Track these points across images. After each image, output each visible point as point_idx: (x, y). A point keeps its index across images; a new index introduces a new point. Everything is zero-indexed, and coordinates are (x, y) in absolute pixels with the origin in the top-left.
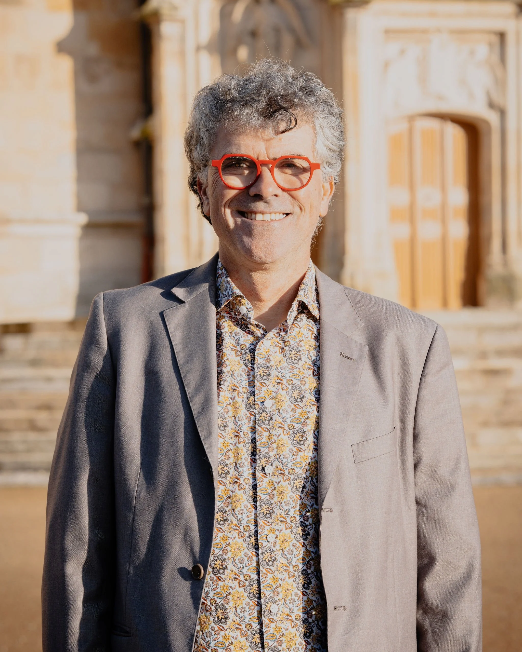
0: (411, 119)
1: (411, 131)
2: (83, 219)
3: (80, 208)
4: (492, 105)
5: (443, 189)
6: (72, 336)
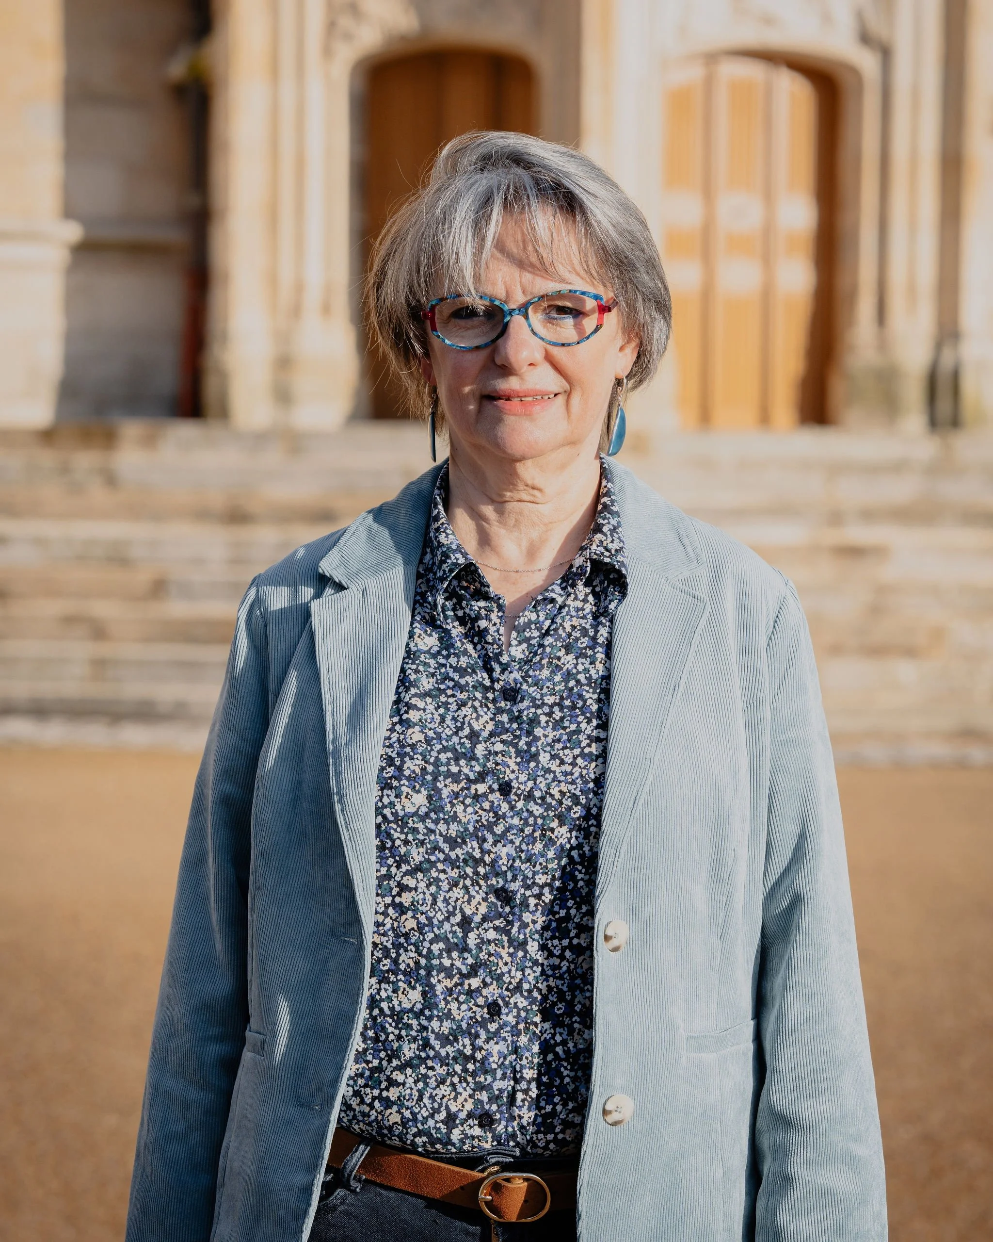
0: (712, 58)
1: (709, 82)
2: (73, 232)
3: (69, 213)
4: (865, 38)
5: (768, 197)
6: (47, 458)
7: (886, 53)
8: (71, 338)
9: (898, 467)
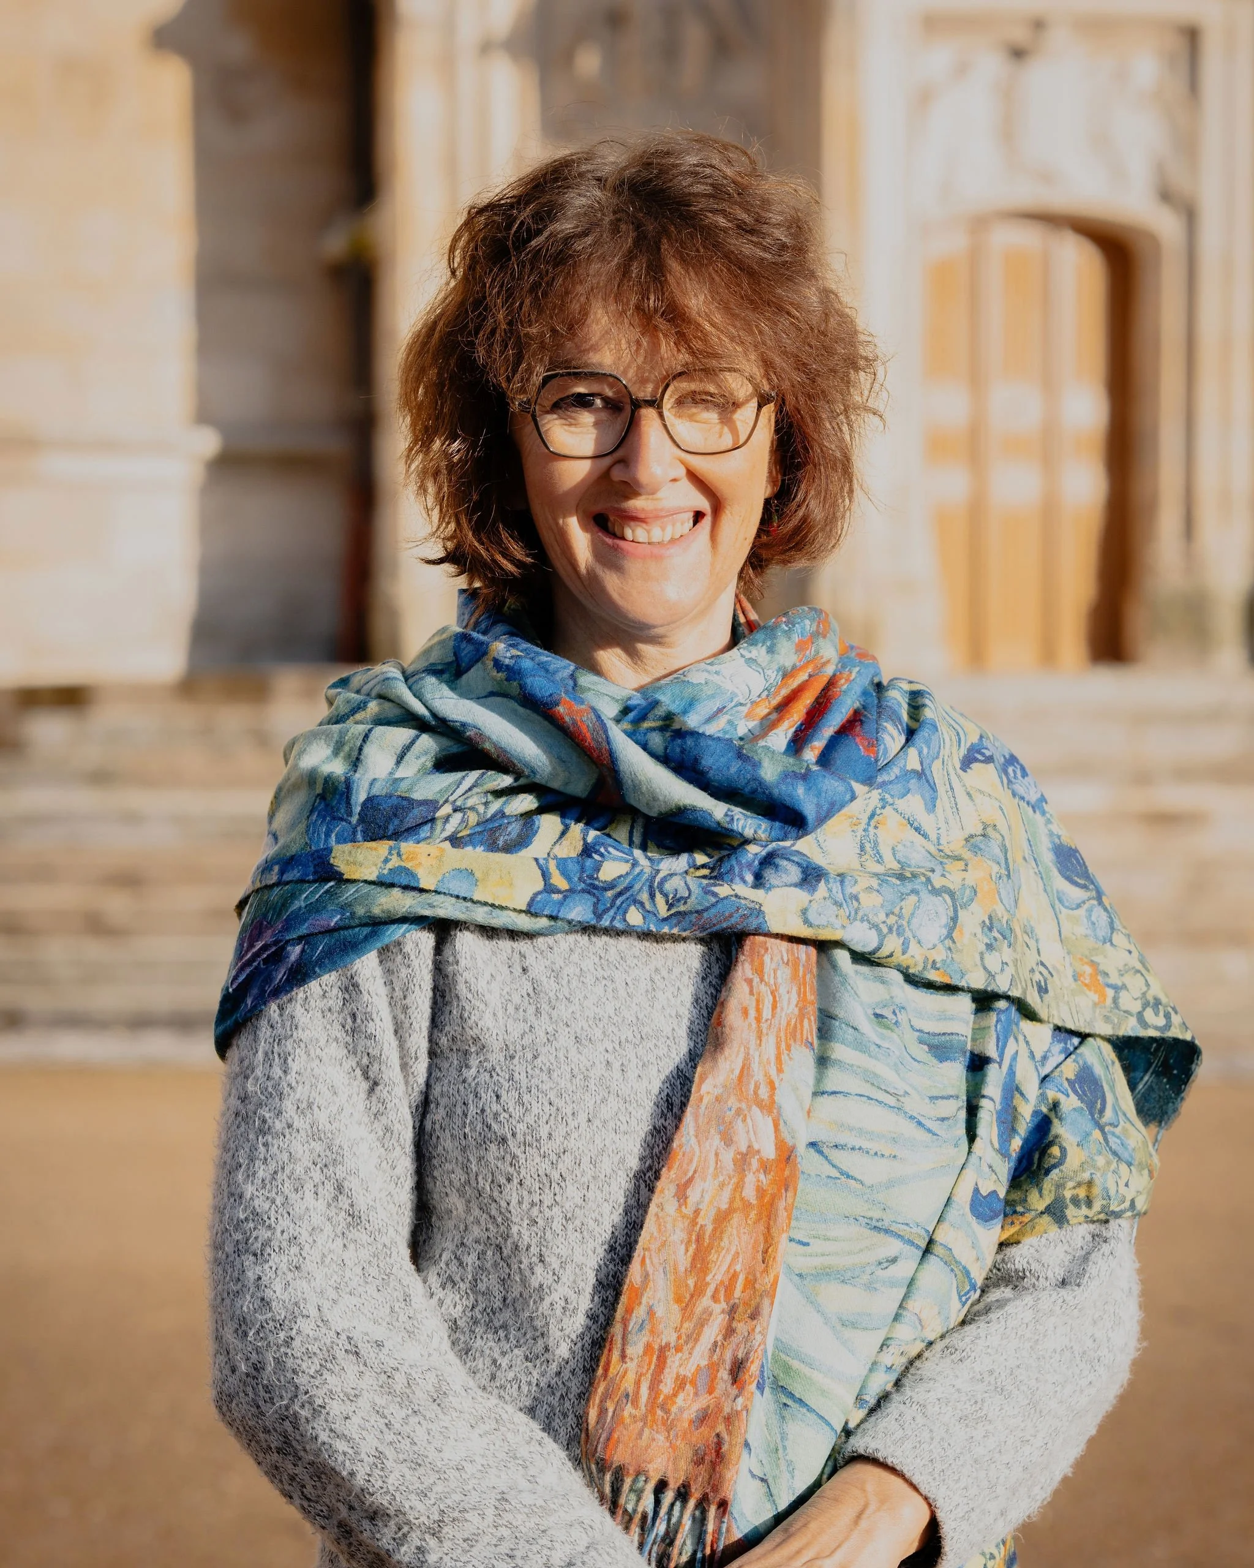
0: (979, 224)
1: (975, 257)
2: (209, 442)
3: (204, 416)
4: (1166, 196)
5: (1049, 385)
6: (187, 716)
7: (1190, 215)
8: (207, 570)
9: (1215, 715)
